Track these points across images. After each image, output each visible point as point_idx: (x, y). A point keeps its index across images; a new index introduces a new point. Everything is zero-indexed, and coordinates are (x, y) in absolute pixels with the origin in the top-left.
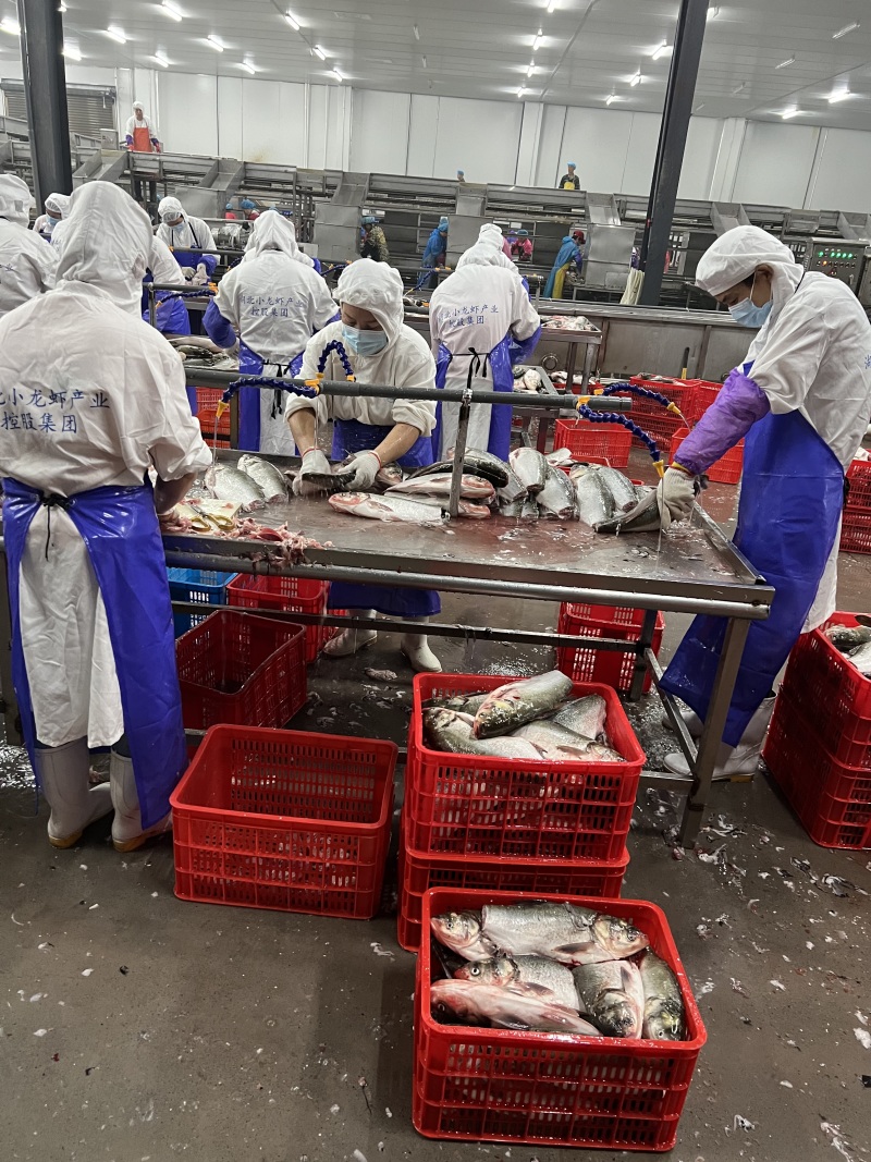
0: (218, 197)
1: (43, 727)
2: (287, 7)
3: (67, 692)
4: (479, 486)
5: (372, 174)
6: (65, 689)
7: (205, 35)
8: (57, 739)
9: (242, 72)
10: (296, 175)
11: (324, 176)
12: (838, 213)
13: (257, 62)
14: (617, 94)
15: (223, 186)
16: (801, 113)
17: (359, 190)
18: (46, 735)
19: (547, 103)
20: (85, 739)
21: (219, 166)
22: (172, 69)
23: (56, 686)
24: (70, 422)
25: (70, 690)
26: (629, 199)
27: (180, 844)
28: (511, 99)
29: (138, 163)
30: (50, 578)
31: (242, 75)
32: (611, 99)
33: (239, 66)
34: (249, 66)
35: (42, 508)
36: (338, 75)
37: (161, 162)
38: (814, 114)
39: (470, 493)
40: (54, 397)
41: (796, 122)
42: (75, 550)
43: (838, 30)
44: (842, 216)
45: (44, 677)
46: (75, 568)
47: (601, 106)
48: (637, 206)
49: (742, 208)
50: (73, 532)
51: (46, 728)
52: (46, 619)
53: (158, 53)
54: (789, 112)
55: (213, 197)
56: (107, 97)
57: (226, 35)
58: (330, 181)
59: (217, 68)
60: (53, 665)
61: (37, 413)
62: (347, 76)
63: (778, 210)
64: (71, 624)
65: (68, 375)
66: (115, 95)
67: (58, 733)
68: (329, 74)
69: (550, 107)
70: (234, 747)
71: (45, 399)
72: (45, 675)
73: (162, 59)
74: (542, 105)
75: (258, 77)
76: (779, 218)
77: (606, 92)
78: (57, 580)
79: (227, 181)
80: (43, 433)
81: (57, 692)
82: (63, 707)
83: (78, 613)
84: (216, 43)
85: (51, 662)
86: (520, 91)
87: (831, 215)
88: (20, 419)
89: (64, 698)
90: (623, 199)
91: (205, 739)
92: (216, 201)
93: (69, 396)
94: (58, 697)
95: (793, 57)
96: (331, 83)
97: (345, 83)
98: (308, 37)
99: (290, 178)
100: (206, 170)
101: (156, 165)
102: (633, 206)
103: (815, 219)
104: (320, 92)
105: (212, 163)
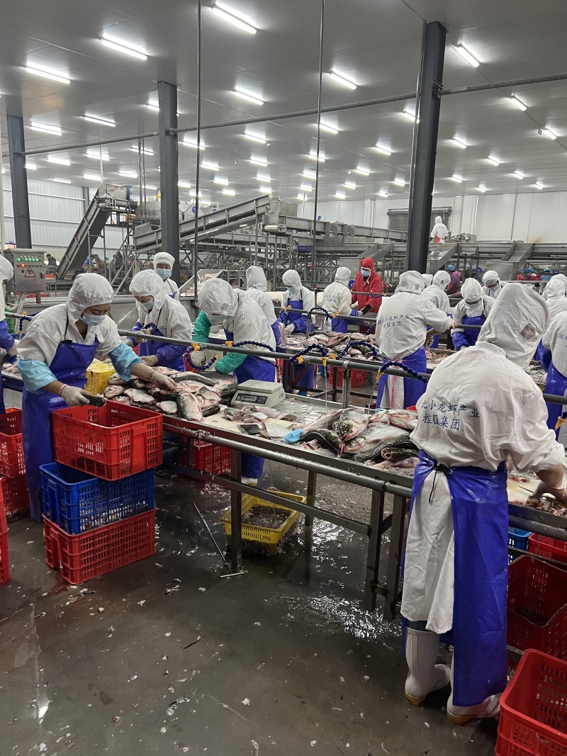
0: (514, 266)
1: (405, 606)
3: (424, 589)
6: (423, 587)
7: (513, 171)
8: (413, 617)
9: (536, 189)
13: (545, 182)
15: (517, 259)
18: (407, 612)
20: (425, 622)
21: (516, 247)
22: (487, 193)
23: (419, 583)
24: (456, 423)
25: (426, 589)
27: (502, 735)
29: (463, 249)
30: (428, 515)
31: (534, 191)
33: (533, 186)
34: (540, 186)
35: (434, 471)
37: (477, 248)
40: (451, 407)
42: (445, 501)
50: (446, 490)
51: (407, 608)
52: (421, 540)
53: (481, 186)
55: (511, 266)
56: (446, 213)
57: (525, 169)
59: (519, 189)
60: (420, 570)
61: (440, 414)
64: (434, 548)
65: (460, 395)
66: (451, 211)
67: (415, 613)
70: (542, 670)
71: (447, 408)
72: (414, 575)
73: (482, 188)
75: (544, 191)
78: (432, 517)
79: (520, 255)
80: (442, 428)
81: (419, 587)
83: (438, 541)
84: (519, 175)
85: (419, 567)
88: (432, 418)
89: (421, 592)
91: (522, 658)
92: (512, 269)
93: (458, 408)
94: (418, 591)
100: (507, 250)
101: (475, 249)
105: (512, 245)
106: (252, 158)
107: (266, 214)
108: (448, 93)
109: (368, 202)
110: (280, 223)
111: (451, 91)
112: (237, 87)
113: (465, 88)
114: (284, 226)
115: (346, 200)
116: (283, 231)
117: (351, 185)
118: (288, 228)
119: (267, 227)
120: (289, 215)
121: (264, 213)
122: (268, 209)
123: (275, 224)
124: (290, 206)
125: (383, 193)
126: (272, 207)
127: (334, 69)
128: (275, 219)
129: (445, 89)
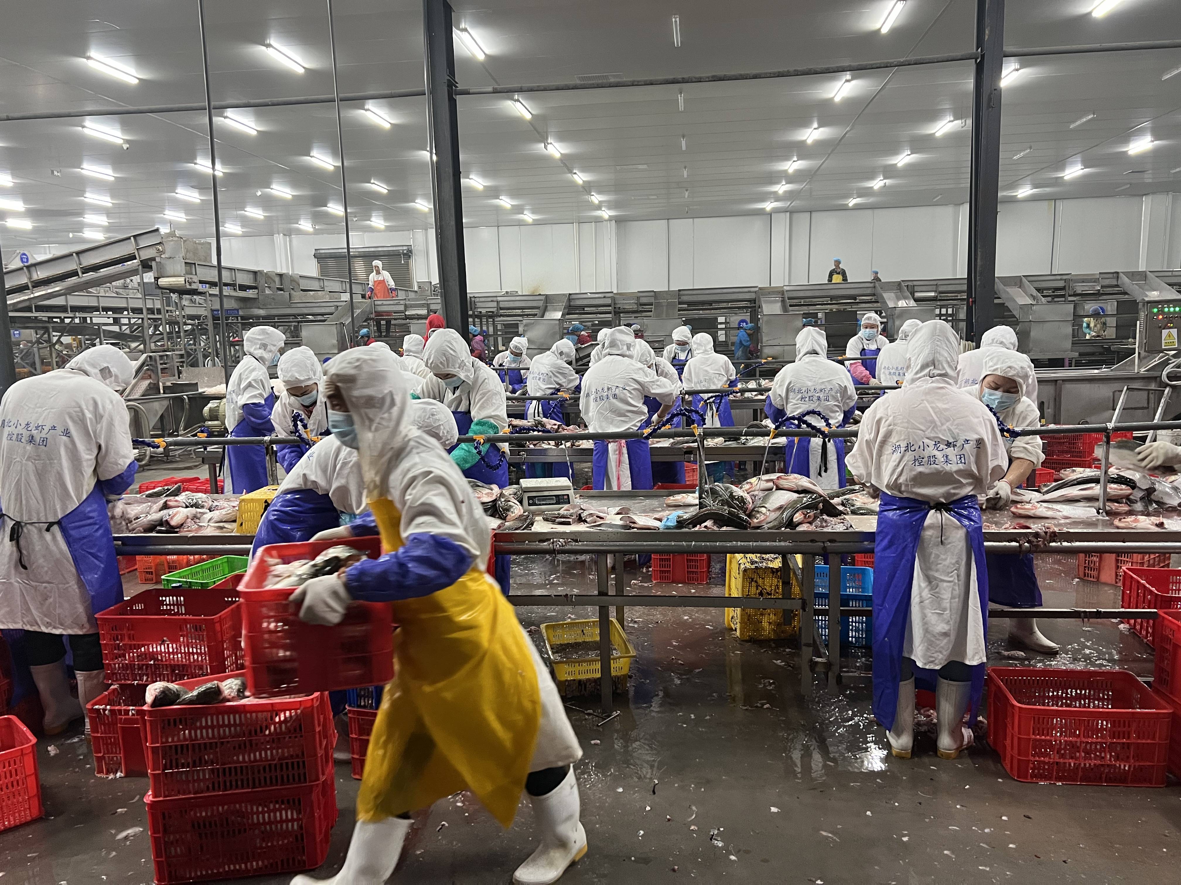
0: (557, 325)
2: (573, 168)
4: (1121, 490)
5: (680, 290)
6: (948, 628)
7: (497, 197)
9: (523, 220)
10: (613, 299)
11: (638, 296)
12: (1118, 273)
13: (534, 212)
14: (859, 196)
16: (1035, 191)
17: (669, 305)
19: (792, 212)
21: (549, 299)
23: (941, 627)
24: (961, 458)
25: (951, 628)
26: (915, 283)
28: (761, 213)
30: (937, 556)
31: (521, 224)
32: (852, 202)
33: (521, 216)
34: (528, 217)
35: (932, 512)
36: (606, 213)
37: (498, 302)
38: (1048, 190)
39: (1114, 495)
41: (1033, 199)
43: (1074, 122)
44: (1121, 275)
45: (933, 622)
46: (959, 547)
47: (845, 208)
48: (924, 288)
49: (1024, 279)
52: (930, 584)
54: (1024, 192)
56: (404, 254)
57: (513, 193)
58: (644, 300)
60: (939, 614)
61: (937, 454)
62: (612, 213)
63: (1059, 277)
64: (955, 584)
65: (960, 431)
66: (411, 251)
68: (598, 213)
69: (795, 216)
71: (942, 446)
74: (788, 214)
75: (536, 223)
76: (1061, 284)
77: (848, 196)
78: (943, 557)
79: (558, 310)
80: (945, 466)
81: (944, 631)
82: (945, 641)
83: (958, 576)
84: (506, 202)
85: (936, 612)
86: (769, 206)
87: (1111, 276)
88: (924, 460)
90: (910, 283)
93: (960, 443)
94: (944, 634)
95: (1031, 148)
96: (598, 220)
97: (611, 219)
98: (588, 188)
99: (609, 301)
100: (537, 304)
101: (495, 304)
102: (920, 288)
103: (1096, 281)
104: (588, 229)
105: (543, 298)
106: (85, 165)
107: (158, 259)
108: (466, 93)
109: (279, 238)
110: (187, 273)
111: (471, 91)
112: (93, 53)
113: (490, 89)
114: (196, 279)
115: (244, 235)
116: (194, 286)
117: (255, 213)
118: (201, 282)
119: (163, 282)
120: (200, 260)
121: (153, 259)
122: (163, 252)
123: (180, 276)
124: (199, 247)
125: (306, 225)
126: (169, 248)
127: (272, 40)
128: (180, 268)
129: (460, 87)
